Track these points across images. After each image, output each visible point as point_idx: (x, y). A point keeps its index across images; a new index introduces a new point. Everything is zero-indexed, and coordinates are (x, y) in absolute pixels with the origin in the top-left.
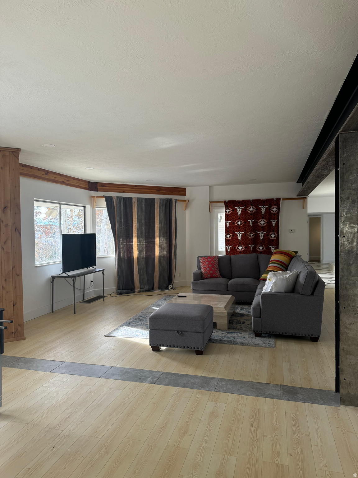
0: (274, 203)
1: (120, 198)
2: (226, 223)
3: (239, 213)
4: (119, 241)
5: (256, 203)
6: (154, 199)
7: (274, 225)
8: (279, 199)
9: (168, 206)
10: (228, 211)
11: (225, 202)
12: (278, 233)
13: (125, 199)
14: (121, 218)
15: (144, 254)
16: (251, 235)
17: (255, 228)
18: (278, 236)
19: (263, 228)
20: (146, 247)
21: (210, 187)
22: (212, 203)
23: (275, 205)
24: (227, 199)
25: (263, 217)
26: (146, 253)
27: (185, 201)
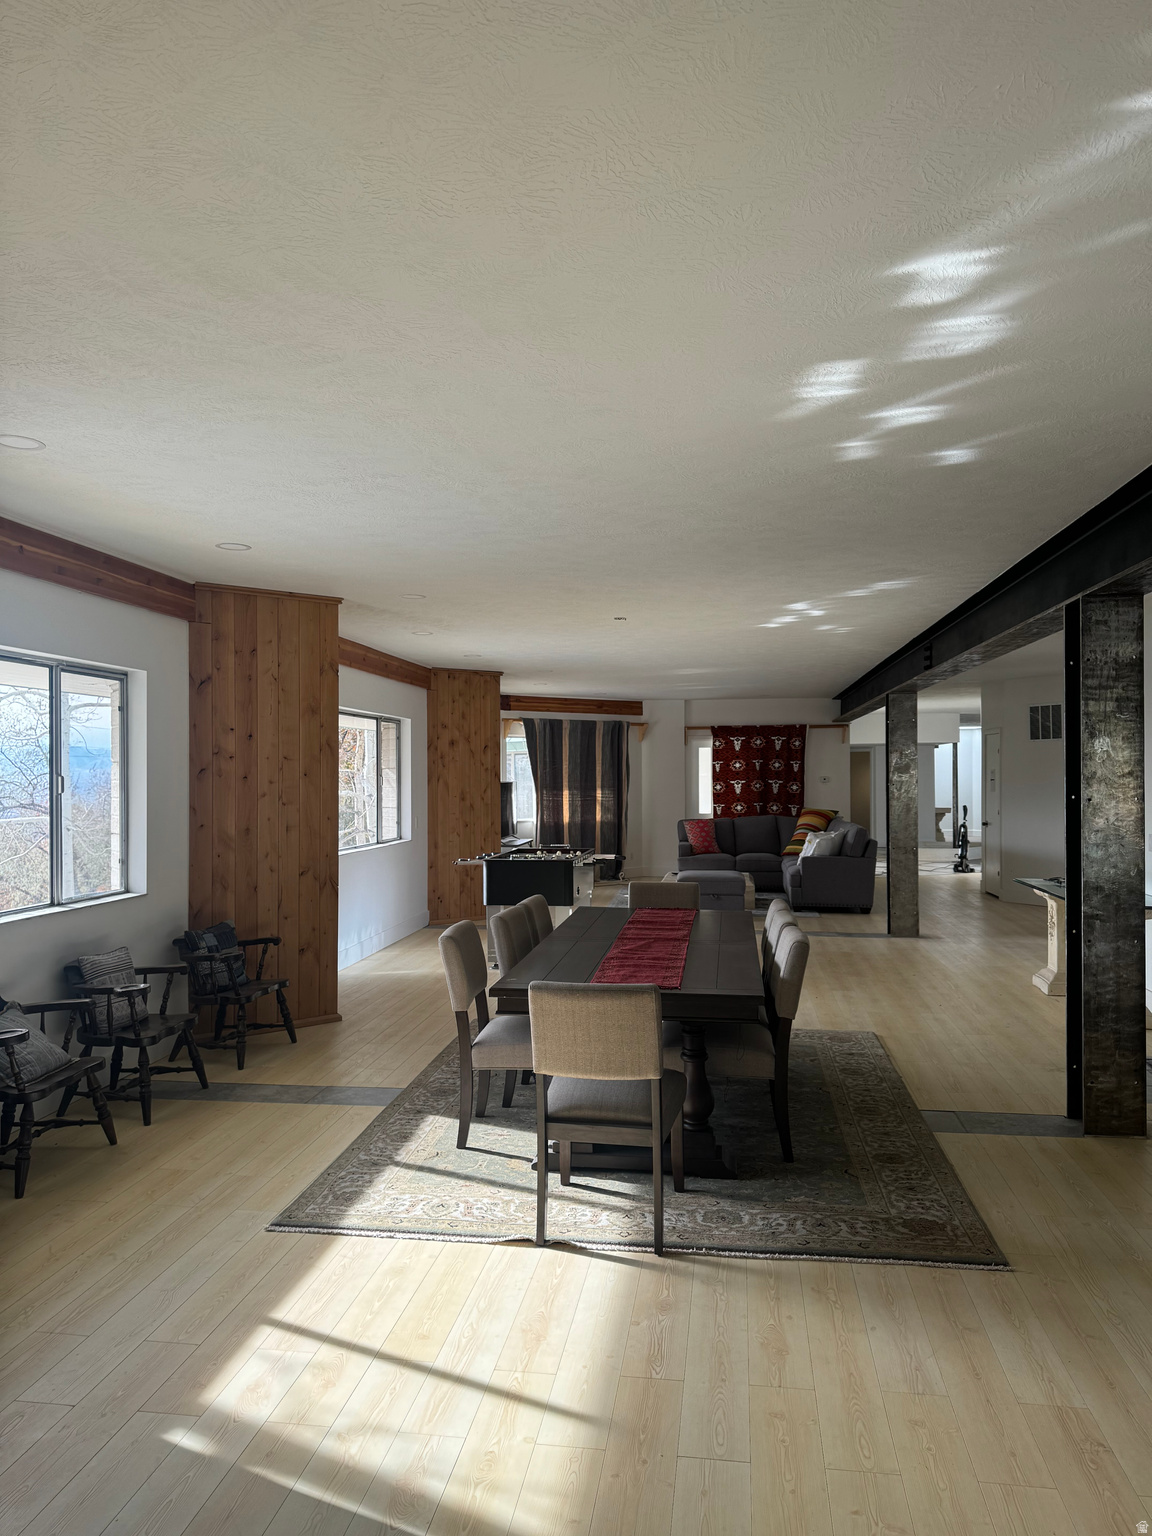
0: (798, 732)
1: (544, 722)
2: (714, 766)
3: (737, 748)
4: (542, 794)
5: (767, 731)
6: (594, 723)
7: (796, 770)
8: (805, 726)
9: (616, 733)
10: (717, 744)
11: (713, 728)
12: (802, 783)
13: (552, 722)
14: (545, 755)
15: (578, 819)
16: (758, 786)
17: (765, 774)
18: (802, 787)
19: (777, 775)
20: (582, 805)
21: (686, 701)
22: (690, 731)
23: (798, 736)
24: (717, 723)
25: (778, 756)
26: (582, 817)
27: (642, 724)
